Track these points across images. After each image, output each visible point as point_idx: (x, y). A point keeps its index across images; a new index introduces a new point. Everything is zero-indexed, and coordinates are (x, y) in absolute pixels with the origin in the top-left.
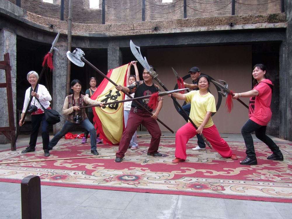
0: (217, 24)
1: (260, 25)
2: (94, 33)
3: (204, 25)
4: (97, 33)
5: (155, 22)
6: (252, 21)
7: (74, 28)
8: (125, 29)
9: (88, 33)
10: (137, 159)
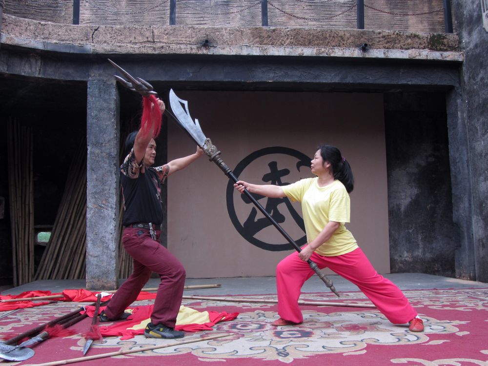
0: (334, 44)
1: (417, 52)
2: (54, 41)
3: (310, 43)
4: (62, 42)
5: (203, 28)
6: (402, 44)
7: (7, 25)
8: (132, 39)
9: (42, 40)
10: (251, 349)
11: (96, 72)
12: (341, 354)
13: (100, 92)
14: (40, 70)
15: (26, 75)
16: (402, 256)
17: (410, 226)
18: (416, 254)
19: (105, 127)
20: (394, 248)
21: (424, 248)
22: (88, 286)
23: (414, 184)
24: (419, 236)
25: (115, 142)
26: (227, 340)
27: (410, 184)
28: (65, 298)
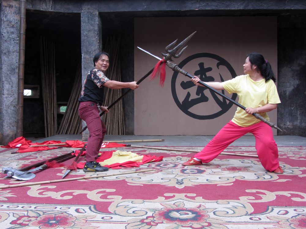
10: (162, 179)
11: (86, 7)
12: (216, 185)
13: (89, 20)
14: (52, 7)
15: (44, 10)
16: (286, 125)
17: (292, 105)
18: (295, 123)
19: (92, 42)
20: (280, 119)
21: (301, 120)
22: (84, 139)
23: (296, 78)
24: (298, 112)
25: (98, 51)
26: (150, 173)
27: (293, 78)
28: (67, 146)
